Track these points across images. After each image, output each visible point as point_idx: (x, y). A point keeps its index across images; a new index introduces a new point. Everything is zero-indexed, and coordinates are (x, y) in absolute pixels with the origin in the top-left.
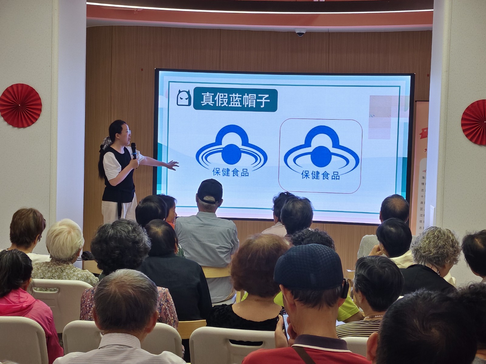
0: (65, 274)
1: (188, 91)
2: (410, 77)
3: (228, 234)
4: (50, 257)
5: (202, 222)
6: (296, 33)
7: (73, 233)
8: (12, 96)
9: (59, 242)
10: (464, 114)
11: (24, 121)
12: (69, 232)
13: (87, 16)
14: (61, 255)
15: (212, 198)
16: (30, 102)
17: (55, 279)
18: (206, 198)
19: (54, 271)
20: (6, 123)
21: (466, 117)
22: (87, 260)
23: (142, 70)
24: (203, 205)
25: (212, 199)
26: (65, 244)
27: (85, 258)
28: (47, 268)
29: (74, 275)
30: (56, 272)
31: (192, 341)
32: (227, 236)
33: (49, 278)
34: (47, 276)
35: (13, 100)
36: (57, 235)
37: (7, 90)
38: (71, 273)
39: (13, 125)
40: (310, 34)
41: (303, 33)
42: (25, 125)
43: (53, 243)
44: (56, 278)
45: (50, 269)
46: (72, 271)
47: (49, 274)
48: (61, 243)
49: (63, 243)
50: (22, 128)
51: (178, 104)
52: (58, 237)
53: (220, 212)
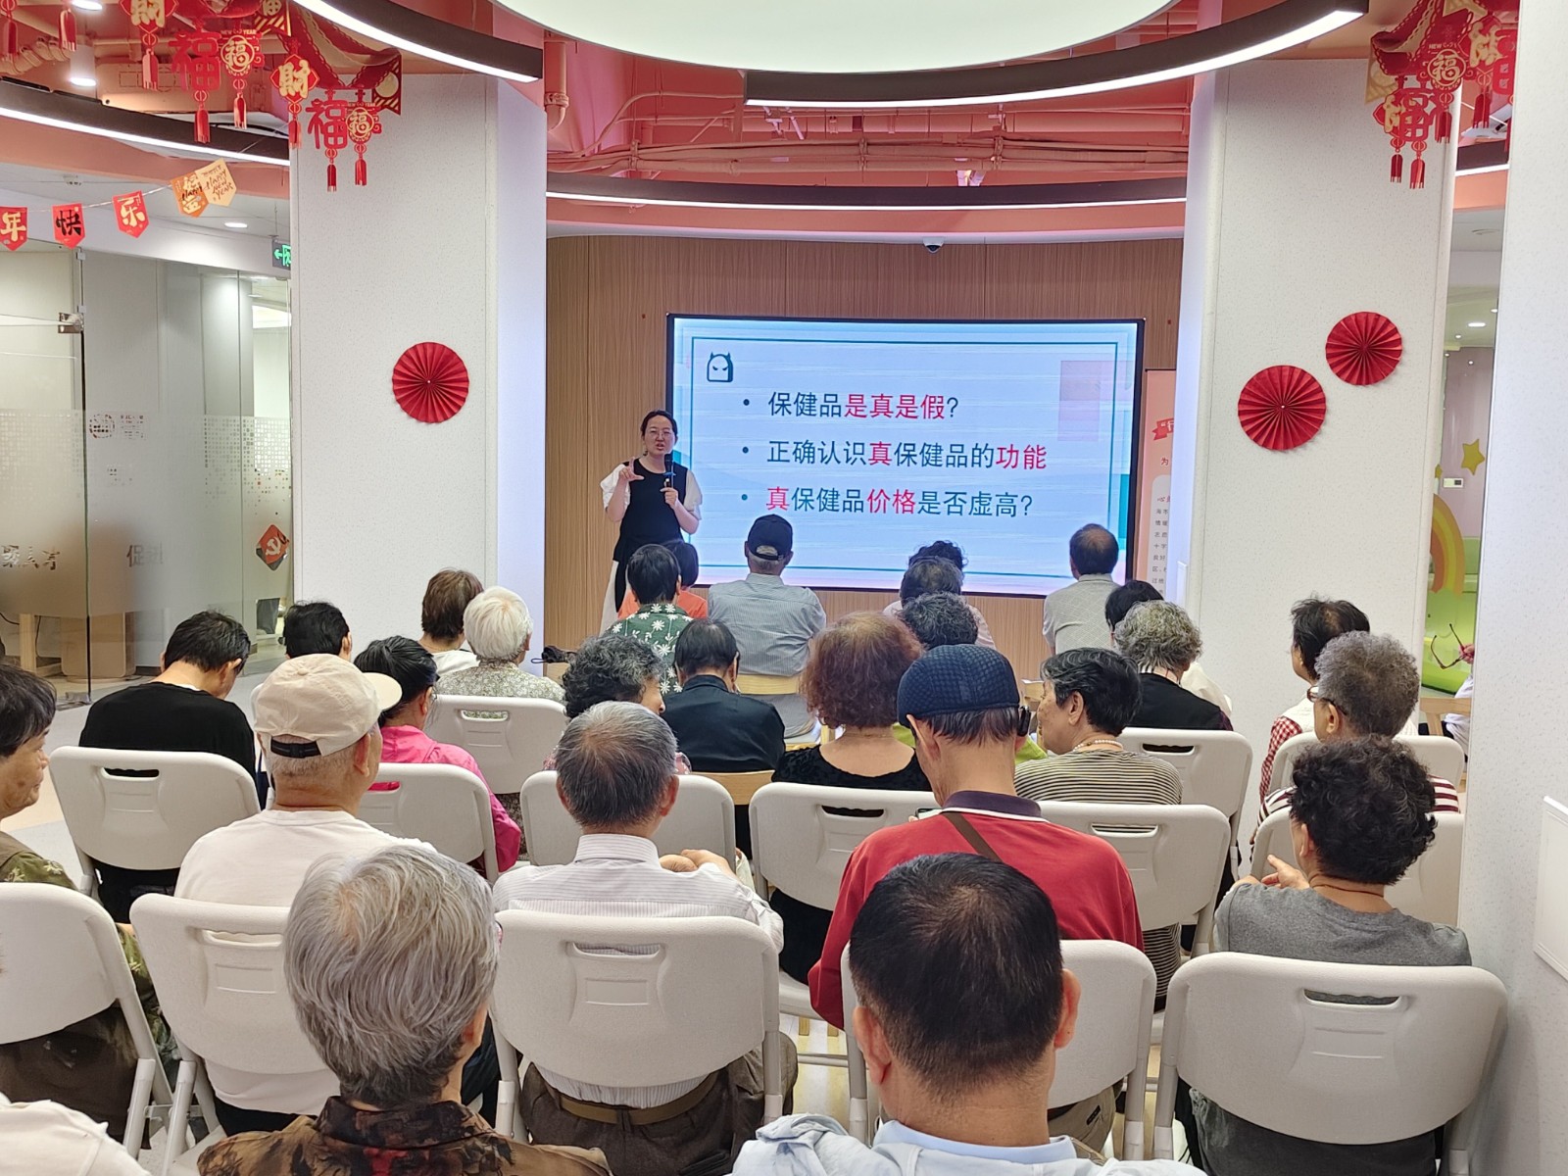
0: (506, 684)
1: (726, 354)
2: (1135, 325)
3: (802, 615)
4: (478, 659)
5: (754, 593)
6: (926, 245)
7: (512, 609)
8: (415, 364)
9: (491, 628)
10: (1242, 392)
11: (438, 412)
12: (505, 609)
13: (548, 217)
14: (497, 650)
15: (773, 549)
16: (447, 376)
17: (491, 695)
18: (761, 550)
19: (486, 681)
20: (405, 414)
21: (1246, 398)
22: (551, 661)
23: (644, 316)
24: (756, 562)
25: (772, 551)
26: (501, 630)
27: (549, 658)
28: (474, 677)
29: (523, 686)
30: (490, 682)
31: (755, 809)
32: (800, 617)
33: (478, 694)
34: (474, 691)
35: (416, 371)
36: (483, 618)
37: (406, 354)
38: (517, 683)
39: (417, 418)
40: (949, 247)
41: (937, 247)
42: (440, 417)
43: (481, 632)
44: (491, 693)
45: (480, 679)
46: (518, 680)
47: (479, 688)
48: (495, 628)
49: (499, 628)
50: (434, 424)
51: (711, 378)
52: (487, 620)
53: (787, 575)
